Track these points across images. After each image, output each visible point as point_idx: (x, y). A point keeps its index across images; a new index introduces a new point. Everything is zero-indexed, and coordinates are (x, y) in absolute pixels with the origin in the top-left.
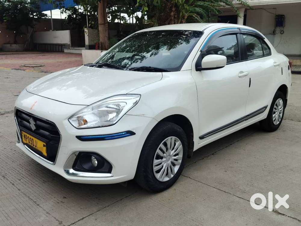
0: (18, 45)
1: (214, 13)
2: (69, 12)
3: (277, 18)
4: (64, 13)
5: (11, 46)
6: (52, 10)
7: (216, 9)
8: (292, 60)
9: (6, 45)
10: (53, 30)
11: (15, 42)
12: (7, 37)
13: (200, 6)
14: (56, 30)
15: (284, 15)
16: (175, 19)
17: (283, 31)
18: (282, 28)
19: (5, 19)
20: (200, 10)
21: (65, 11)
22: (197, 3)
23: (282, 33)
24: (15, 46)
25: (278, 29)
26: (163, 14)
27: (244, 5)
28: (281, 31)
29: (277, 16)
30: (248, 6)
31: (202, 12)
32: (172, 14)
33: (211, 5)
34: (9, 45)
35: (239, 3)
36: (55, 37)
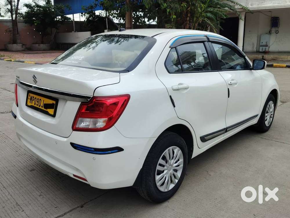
0: (45, 45)
1: (222, 17)
2: (87, 15)
3: (272, 20)
4: (83, 16)
5: (39, 46)
6: (74, 15)
7: (223, 14)
8: (287, 56)
9: (34, 45)
10: (75, 32)
11: (42, 43)
12: (34, 38)
13: (210, 12)
14: (78, 32)
15: (278, 18)
16: (190, 23)
17: (278, 31)
18: (277, 29)
19: (36, 23)
20: (211, 16)
21: (84, 14)
22: (208, 9)
23: (277, 32)
24: (42, 46)
25: (274, 30)
26: (179, 19)
27: (245, 10)
28: (276, 31)
29: (272, 18)
30: (249, 10)
31: (212, 16)
32: (188, 19)
33: (220, 11)
34: (38, 45)
35: (241, 8)
36: (78, 38)
